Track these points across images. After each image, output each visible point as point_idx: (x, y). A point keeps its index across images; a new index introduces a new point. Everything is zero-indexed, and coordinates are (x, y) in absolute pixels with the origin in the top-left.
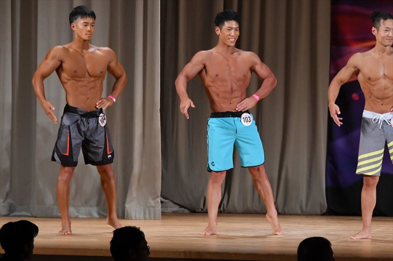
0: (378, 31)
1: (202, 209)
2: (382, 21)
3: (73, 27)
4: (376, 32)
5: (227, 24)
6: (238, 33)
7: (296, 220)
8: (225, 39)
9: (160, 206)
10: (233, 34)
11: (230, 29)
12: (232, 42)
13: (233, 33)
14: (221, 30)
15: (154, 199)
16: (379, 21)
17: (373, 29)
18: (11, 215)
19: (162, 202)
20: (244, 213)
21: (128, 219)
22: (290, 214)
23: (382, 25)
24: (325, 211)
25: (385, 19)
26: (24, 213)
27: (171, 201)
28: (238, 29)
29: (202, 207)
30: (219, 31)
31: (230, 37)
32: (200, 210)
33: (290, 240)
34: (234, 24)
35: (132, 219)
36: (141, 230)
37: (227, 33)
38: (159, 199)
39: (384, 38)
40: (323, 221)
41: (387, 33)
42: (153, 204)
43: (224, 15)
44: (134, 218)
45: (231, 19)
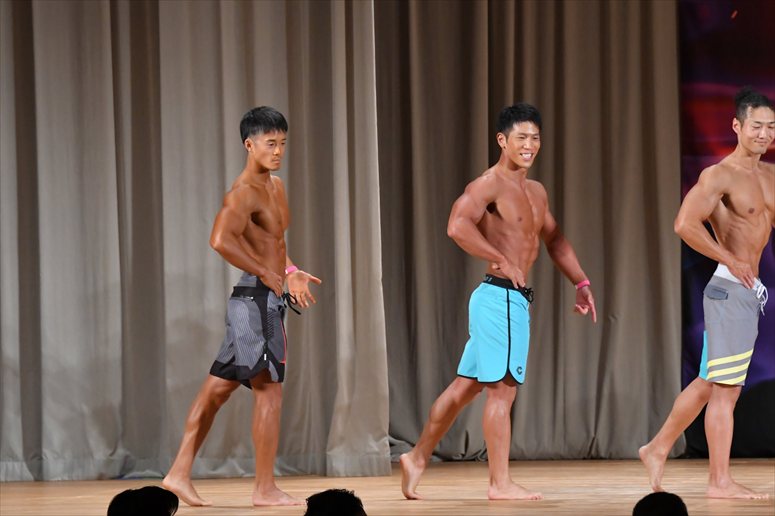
0: (742, 126)
1: (463, 455)
2: (750, 108)
3: (249, 145)
4: (738, 127)
5: (518, 128)
6: (537, 144)
7: (631, 469)
8: (514, 154)
9: (389, 453)
10: (528, 146)
11: (523, 136)
12: (526, 160)
13: (527, 143)
14: (507, 138)
15: (377, 439)
16: (745, 108)
17: (735, 121)
18: (126, 476)
19: (391, 445)
20: (537, 460)
21: (333, 476)
22: (621, 459)
23: (749, 116)
24: (682, 451)
25: (756, 106)
26: (149, 472)
27: (408, 442)
28: (538, 137)
29: (463, 452)
30: (504, 142)
31: (523, 151)
32: (460, 457)
33: (623, 504)
34: (530, 128)
35: (339, 477)
36: (356, 494)
37: (517, 144)
38: (387, 439)
39: (751, 139)
40: (679, 469)
41: (756, 132)
42: (377, 449)
43: (512, 112)
44: (343, 474)
45: (525, 120)
